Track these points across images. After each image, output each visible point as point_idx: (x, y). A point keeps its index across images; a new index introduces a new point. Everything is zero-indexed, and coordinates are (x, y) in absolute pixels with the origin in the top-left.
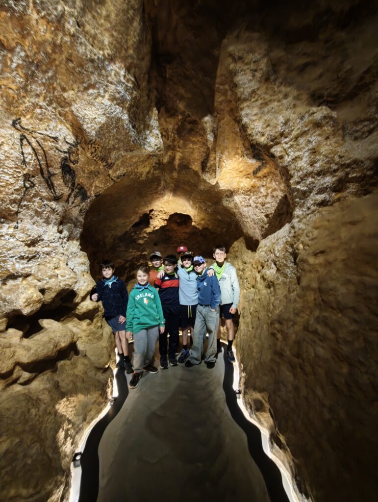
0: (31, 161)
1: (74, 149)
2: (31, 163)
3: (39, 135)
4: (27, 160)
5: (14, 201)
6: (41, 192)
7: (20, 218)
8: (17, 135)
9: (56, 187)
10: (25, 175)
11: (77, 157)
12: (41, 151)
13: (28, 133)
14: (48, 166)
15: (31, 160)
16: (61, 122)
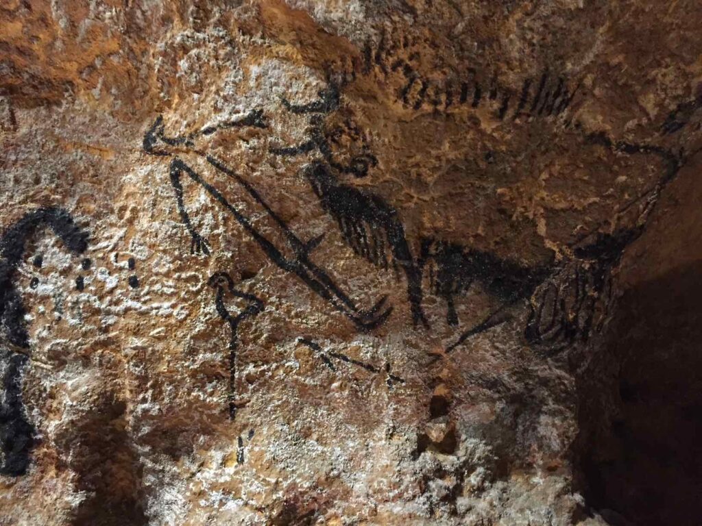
0: (216, 232)
1: (328, 118)
2: (219, 235)
3: (207, 137)
4: (204, 232)
5: (207, 374)
6: (297, 315)
7: (245, 426)
8: (162, 170)
9: (345, 283)
10: (212, 282)
11: (360, 143)
12: (233, 186)
13: (185, 148)
14: (280, 220)
15: (216, 226)
16: (257, 52)
